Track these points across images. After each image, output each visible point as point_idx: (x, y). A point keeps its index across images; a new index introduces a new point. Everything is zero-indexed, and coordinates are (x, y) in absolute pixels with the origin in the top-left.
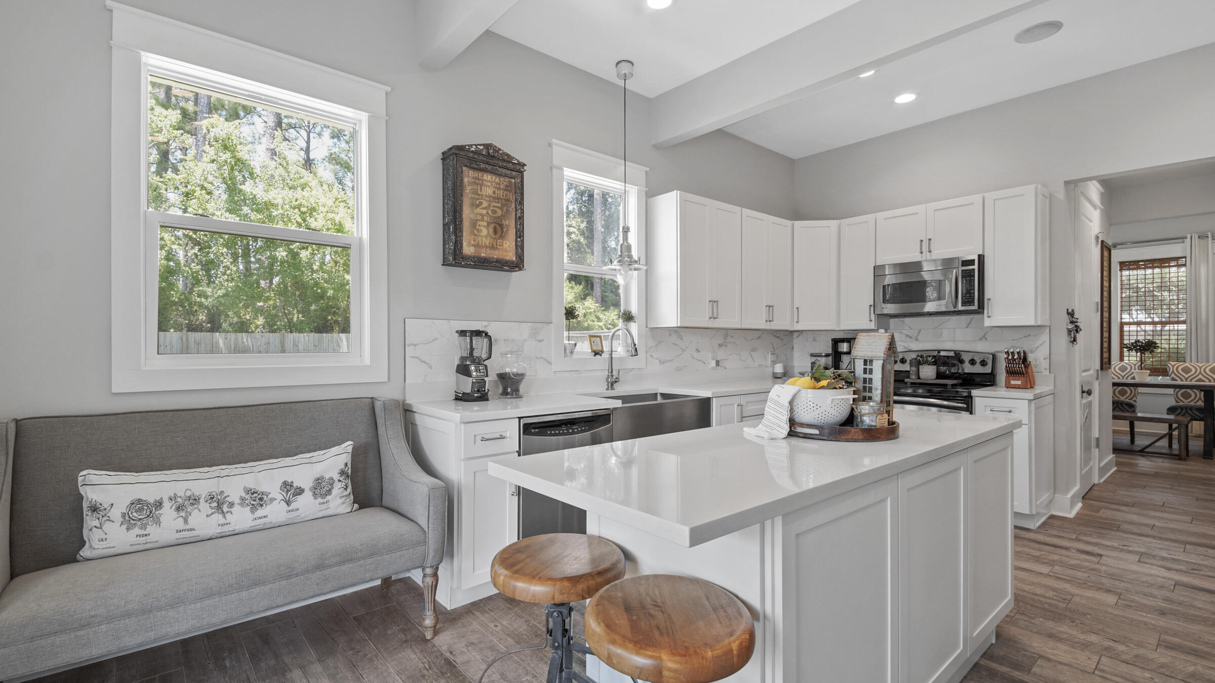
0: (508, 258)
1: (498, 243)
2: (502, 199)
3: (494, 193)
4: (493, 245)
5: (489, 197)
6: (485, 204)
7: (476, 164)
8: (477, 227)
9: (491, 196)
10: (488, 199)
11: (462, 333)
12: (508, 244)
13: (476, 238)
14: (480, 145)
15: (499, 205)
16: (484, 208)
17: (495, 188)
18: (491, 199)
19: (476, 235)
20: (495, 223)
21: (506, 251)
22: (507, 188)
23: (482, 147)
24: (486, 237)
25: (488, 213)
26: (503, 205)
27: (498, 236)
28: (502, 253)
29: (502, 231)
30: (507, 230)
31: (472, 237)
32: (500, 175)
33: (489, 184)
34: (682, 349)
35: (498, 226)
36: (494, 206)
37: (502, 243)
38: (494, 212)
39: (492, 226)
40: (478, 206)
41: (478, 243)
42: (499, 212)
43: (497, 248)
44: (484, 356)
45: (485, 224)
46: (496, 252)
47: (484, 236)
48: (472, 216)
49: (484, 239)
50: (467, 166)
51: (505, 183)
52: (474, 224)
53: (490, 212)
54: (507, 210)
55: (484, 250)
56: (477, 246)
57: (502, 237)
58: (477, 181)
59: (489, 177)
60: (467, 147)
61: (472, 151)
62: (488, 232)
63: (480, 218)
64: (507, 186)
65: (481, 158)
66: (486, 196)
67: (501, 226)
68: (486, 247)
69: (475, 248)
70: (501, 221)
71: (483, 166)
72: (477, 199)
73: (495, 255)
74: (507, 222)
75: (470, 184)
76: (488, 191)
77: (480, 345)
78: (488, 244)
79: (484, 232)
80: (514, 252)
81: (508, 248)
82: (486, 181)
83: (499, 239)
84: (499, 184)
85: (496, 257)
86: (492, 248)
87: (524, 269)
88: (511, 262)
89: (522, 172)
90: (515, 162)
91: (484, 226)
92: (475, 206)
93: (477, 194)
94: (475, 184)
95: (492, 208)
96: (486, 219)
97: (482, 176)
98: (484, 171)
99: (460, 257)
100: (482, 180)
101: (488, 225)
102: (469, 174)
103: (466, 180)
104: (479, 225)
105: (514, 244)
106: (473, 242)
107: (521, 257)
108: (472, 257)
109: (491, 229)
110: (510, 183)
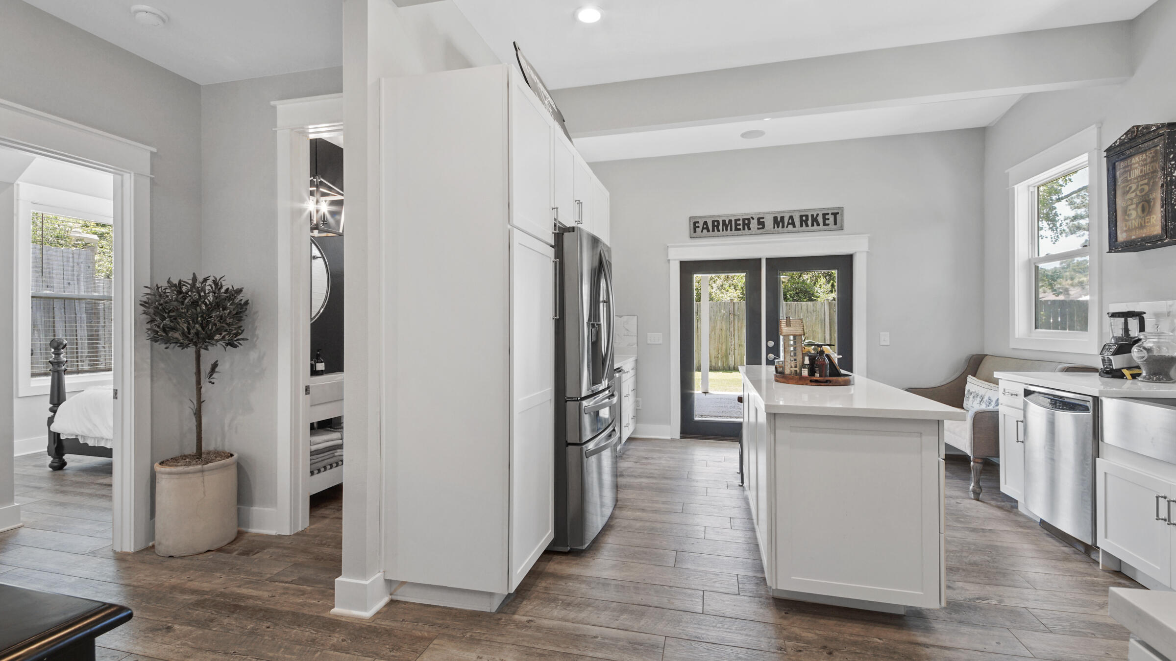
0: (1155, 234)
1: (1146, 220)
2: (1149, 173)
3: (1141, 171)
4: (1141, 224)
5: (1137, 178)
6: (1134, 187)
7: (1123, 155)
8: (1128, 213)
9: (1140, 176)
10: (1136, 181)
11: (1116, 315)
12: (1155, 217)
13: (1127, 223)
15: (1146, 181)
16: (1133, 192)
17: (1142, 166)
18: (1139, 179)
19: (1127, 220)
20: (1143, 201)
21: (1154, 226)
22: (1154, 160)
23: (1125, 136)
24: (1135, 219)
25: (1136, 195)
26: (1149, 180)
27: (1145, 214)
28: (1149, 229)
29: (1149, 207)
30: (1154, 204)
31: (1124, 223)
32: (1145, 151)
33: (1137, 165)
35: (1145, 204)
36: (1142, 185)
37: (1150, 219)
38: (1142, 190)
39: (1140, 206)
40: (1128, 192)
41: (1130, 228)
42: (1146, 188)
43: (1145, 226)
45: (1134, 206)
46: (1145, 231)
47: (1133, 219)
48: (1124, 204)
49: (1133, 221)
50: (1117, 161)
51: (1151, 156)
52: (1125, 212)
53: (1138, 193)
54: (1153, 182)
55: (1135, 232)
56: (1128, 230)
57: (1149, 213)
58: (1126, 169)
59: (1137, 158)
60: (1113, 145)
61: (1118, 146)
62: (1137, 213)
64: (1153, 157)
65: (1127, 146)
66: (1134, 178)
67: (1148, 202)
68: (1136, 229)
69: (1126, 233)
70: (1148, 197)
71: (1128, 152)
72: (1127, 186)
73: (1144, 233)
74: (1154, 195)
75: (1121, 175)
76: (1136, 173)
77: (1133, 323)
78: (1137, 226)
79: (1134, 214)
80: (1160, 223)
81: (1155, 222)
82: (1134, 164)
83: (1147, 216)
84: (1145, 160)
85: (1144, 235)
86: (1141, 227)
87: (1166, 241)
88: (1155, 236)
89: (1162, 135)
90: (1154, 128)
91: (1133, 209)
92: (1126, 193)
93: (1128, 181)
94: (1126, 172)
95: (1140, 188)
96: (1135, 201)
97: (1131, 161)
98: (1131, 156)
99: (1114, 246)
100: (1131, 165)
101: (1137, 206)
102: (1120, 166)
103: (1118, 173)
104: (1130, 210)
105: (1160, 215)
106: (1124, 229)
107: (1165, 228)
108: (1123, 243)
109: (1139, 210)
110: (1156, 152)
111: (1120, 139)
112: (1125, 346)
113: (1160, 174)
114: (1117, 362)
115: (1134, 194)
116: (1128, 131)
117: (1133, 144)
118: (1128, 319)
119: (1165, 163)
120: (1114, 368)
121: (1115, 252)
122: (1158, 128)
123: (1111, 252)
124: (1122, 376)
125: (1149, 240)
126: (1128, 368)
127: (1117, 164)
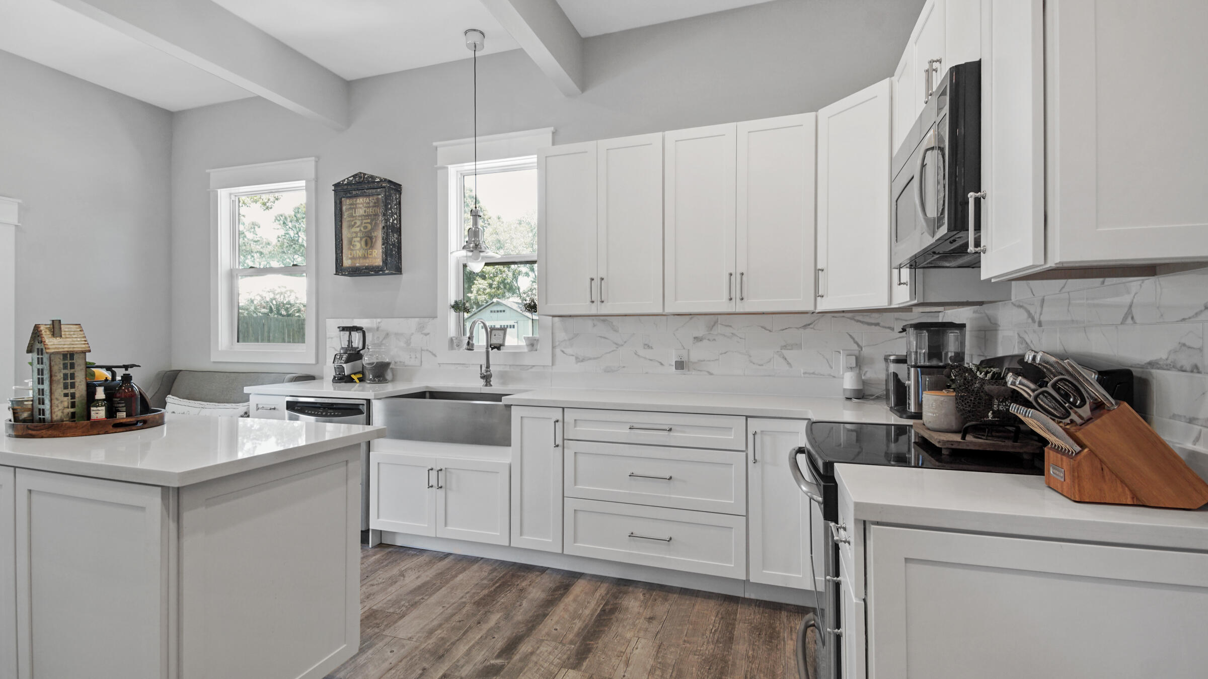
0: (377, 264)
1: (369, 253)
2: (371, 215)
3: (365, 212)
4: (364, 255)
5: (361, 216)
6: (358, 223)
7: (350, 193)
8: (353, 243)
9: (363, 215)
10: (360, 218)
11: (344, 329)
12: (376, 252)
13: (352, 252)
14: (350, 177)
15: (369, 221)
16: (358, 227)
17: (366, 207)
18: (363, 218)
19: (352, 250)
20: (366, 236)
21: (375, 258)
22: (376, 205)
23: (352, 178)
24: (359, 250)
25: (360, 230)
26: (372, 220)
27: (368, 247)
28: (372, 261)
29: (372, 242)
30: (376, 241)
31: (349, 252)
32: (369, 196)
33: (361, 206)
34: (616, 344)
35: (368, 239)
36: (365, 223)
37: (372, 252)
38: (365, 227)
39: (364, 239)
40: (353, 226)
41: (354, 256)
42: (369, 227)
43: (368, 257)
44: (361, 347)
45: (358, 239)
46: (367, 261)
47: (357, 249)
48: (349, 236)
49: (358, 252)
50: (344, 197)
51: (373, 201)
52: (350, 242)
53: (362, 229)
54: (375, 223)
55: (358, 261)
56: (353, 258)
57: (372, 247)
58: (352, 206)
59: (361, 200)
60: (341, 182)
61: (346, 184)
62: (361, 245)
63: (354, 235)
64: (375, 203)
65: (353, 187)
66: (359, 216)
67: (371, 238)
68: (360, 258)
69: (352, 260)
70: (371, 234)
71: (354, 193)
72: (353, 221)
73: (367, 263)
74: (376, 234)
75: (347, 210)
76: (360, 212)
77: (357, 337)
78: (361, 256)
79: (358, 245)
80: (381, 257)
81: (376, 256)
82: (359, 204)
83: (369, 249)
84: (369, 203)
85: (367, 265)
86: (365, 257)
87: (387, 272)
88: (378, 267)
89: (384, 187)
90: (378, 180)
91: (358, 241)
92: (351, 226)
93: (352, 216)
94: (351, 209)
95: (363, 225)
96: (359, 235)
97: (356, 201)
98: (357, 196)
99: (340, 269)
100: (356, 204)
101: (361, 240)
102: (346, 203)
103: (344, 208)
104: (354, 241)
105: (381, 251)
106: (350, 256)
107: (385, 262)
108: (349, 268)
109: (363, 243)
110: (378, 199)
111: (348, 179)
112: (353, 355)
113: (381, 218)
114: (347, 369)
115: (358, 229)
116: (356, 175)
117: (360, 187)
118: (352, 332)
119: (386, 209)
120: (346, 374)
121: (342, 275)
122: (381, 180)
123: (339, 275)
124: (351, 380)
125: (372, 269)
126: (355, 374)
127: (343, 199)
